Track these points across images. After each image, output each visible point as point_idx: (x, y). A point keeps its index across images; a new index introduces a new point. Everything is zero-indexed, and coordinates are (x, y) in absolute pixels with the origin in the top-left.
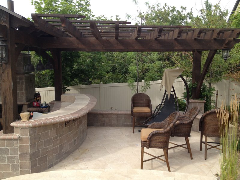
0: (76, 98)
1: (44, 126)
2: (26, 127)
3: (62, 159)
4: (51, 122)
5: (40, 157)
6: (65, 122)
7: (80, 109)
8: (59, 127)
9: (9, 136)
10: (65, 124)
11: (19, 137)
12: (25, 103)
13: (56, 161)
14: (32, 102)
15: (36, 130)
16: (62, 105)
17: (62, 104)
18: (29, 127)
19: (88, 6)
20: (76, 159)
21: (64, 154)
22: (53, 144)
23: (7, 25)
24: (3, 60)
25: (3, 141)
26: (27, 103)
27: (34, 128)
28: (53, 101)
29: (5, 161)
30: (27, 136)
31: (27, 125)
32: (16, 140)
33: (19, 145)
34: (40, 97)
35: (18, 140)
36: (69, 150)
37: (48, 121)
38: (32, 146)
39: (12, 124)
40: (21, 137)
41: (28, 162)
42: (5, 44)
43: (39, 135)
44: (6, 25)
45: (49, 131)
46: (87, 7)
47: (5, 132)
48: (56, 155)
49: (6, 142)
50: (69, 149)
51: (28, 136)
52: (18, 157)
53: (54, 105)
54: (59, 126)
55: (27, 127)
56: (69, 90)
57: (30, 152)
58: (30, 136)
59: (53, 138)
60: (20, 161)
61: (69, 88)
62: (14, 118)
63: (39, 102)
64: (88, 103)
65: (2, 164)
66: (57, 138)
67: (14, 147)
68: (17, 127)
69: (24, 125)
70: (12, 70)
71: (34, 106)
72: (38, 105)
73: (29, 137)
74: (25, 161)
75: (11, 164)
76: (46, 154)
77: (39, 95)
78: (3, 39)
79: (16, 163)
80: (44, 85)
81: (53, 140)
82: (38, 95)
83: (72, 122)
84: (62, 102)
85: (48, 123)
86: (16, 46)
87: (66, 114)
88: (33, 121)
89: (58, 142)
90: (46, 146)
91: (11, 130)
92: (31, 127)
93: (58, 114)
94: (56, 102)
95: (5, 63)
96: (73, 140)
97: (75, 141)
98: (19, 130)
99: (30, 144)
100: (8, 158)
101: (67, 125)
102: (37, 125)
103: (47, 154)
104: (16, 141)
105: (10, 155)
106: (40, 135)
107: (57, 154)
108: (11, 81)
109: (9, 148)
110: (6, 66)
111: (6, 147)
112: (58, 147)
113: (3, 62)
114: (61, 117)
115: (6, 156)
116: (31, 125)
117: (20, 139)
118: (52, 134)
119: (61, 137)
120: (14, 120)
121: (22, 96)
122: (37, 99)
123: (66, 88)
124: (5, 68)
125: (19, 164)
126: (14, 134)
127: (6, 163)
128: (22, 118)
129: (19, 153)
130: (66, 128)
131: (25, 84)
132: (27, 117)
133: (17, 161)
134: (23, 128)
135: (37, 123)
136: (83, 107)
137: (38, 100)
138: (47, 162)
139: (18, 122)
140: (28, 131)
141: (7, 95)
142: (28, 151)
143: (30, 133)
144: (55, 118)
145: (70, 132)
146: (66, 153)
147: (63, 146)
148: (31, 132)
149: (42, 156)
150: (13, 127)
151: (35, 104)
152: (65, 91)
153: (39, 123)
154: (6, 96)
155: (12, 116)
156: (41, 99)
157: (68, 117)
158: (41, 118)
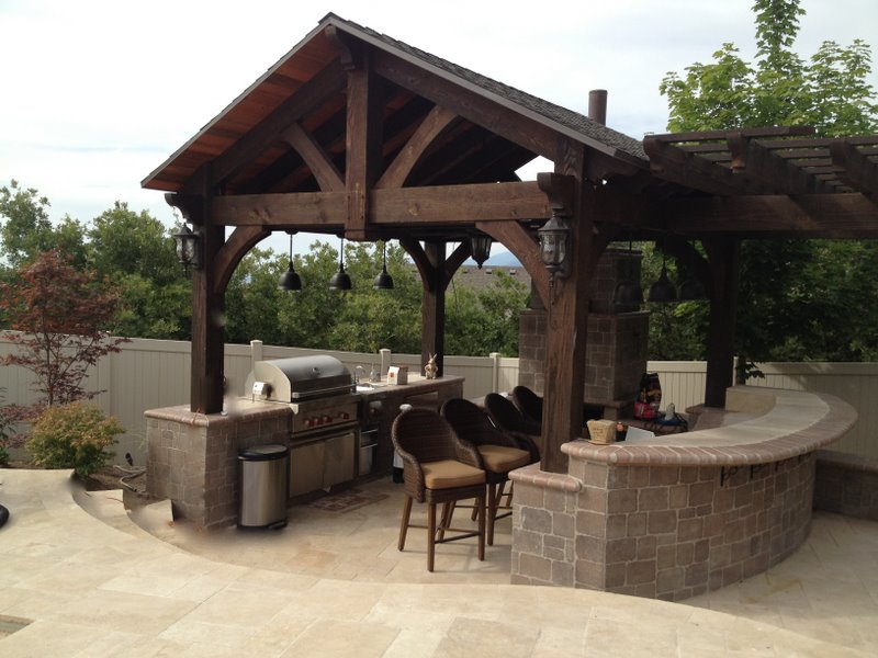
0: (779, 400)
1: (652, 467)
2: (600, 461)
3: (705, 588)
4: (675, 459)
5: (636, 560)
6: (723, 468)
7: (782, 436)
8: (699, 481)
9: (553, 479)
10: (723, 476)
11: (581, 486)
12: (613, 404)
13: (684, 588)
14: (633, 403)
15: (628, 477)
16: (725, 421)
17: (728, 417)
18: (611, 464)
19: (860, 76)
20: (753, 601)
21: (712, 574)
22: (676, 531)
23: (577, 175)
24: (557, 270)
25: (536, 491)
26: (618, 404)
27: (621, 468)
28: (701, 405)
29: (539, 547)
30: (600, 488)
31: (604, 455)
32: (571, 492)
33: (577, 509)
34: (659, 389)
35: (577, 495)
36: (730, 565)
37: (664, 456)
38: (615, 520)
39: (565, 447)
40: (586, 489)
41: (598, 566)
42: (566, 228)
43: (636, 491)
44: (575, 174)
45: (669, 487)
46: (857, 79)
47: (546, 468)
48: (684, 567)
49: (545, 494)
50: (733, 561)
51: (605, 489)
52: (571, 542)
53: (699, 418)
54: (701, 479)
55: (604, 461)
56: (761, 375)
57: (608, 538)
58: (608, 488)
59: (677, 511)
60: (576, 557)
61: (761, 367)
62: (571, 430)
63: (654, 405)
64: (816, 421)
65: (531, 553)
66: (690, 514)
67: (564, 512)
68: (577, 458)
69: (597, 453)
70: (577, 298)
71: (638, 415)
72: (649, 412)
73: (608, 491)
74: (591, 561)
75: (552, 560)
76: (654, 555)
77: (657, 381)
78: (564, 214)
79: (565, 561)
80: (680, 353)
81: (678, 520)
82: (652, 382)
83: (748, 476)
84: (728, 412)
85: (664, 462)
86: (596, 231)
87: (727, 445)
88: (620, 447)
89: (694, 529)
90: (654, 533)
91: (559, 464)
92: (614, 464)
93: (699, 440)
94: (707, 410)
95: (562, 279)
96: (747, 539)
97: (754, 542)
98: (583, 466)
99: (609, 512)
100: (549, 541)
101: (727, 482)
102: (631, 461)
103: (656, 558)
104: (571, 498)
105: (552, 534)
106: (639, 492)
107: (688, 566)
108: (573, 327)
109: (551, 513)
110: (564, 286)
111: (544, 509)
112: (691, 545)
113: (558, 274)
114: (707, 449)
115: (543, 535)
116: (613, 456)
117: (580, 493)
118: (676, 498)
119: (704, 517)
120: (571, 439)
121: (604, 379)
122: (650, 394)
123: (753, 365)
124: (562, 293)
125: (574, 564)
126: (569, 476)
127: (542, 555)
128: (592, 434)
129: (577, 533)
130: (723, 489)
131: (615, 341)
132: (605, 433)
133: (570, 555)
134: (592, 461)
135: (632, 455)
136: (793, 432)
137: (651, 399)
138: (655, 582)
139: (582, 444)
140: (605, 473)
141: (559, 365)
142: (601, 533)
143: (609, 480)
144: (690, 449)
145: (737, 506)
146: (718, 573)
147: (710, 548)
148: (614, 479)
149: (639, 558)
150: (565, 456)
151: (641, 408)
152: (747, 376)
153: (639, 455)
154: (556, 368)
155: (567, 426)
156: (660, 395)
157: (731, 453)
158: (645, 444)
